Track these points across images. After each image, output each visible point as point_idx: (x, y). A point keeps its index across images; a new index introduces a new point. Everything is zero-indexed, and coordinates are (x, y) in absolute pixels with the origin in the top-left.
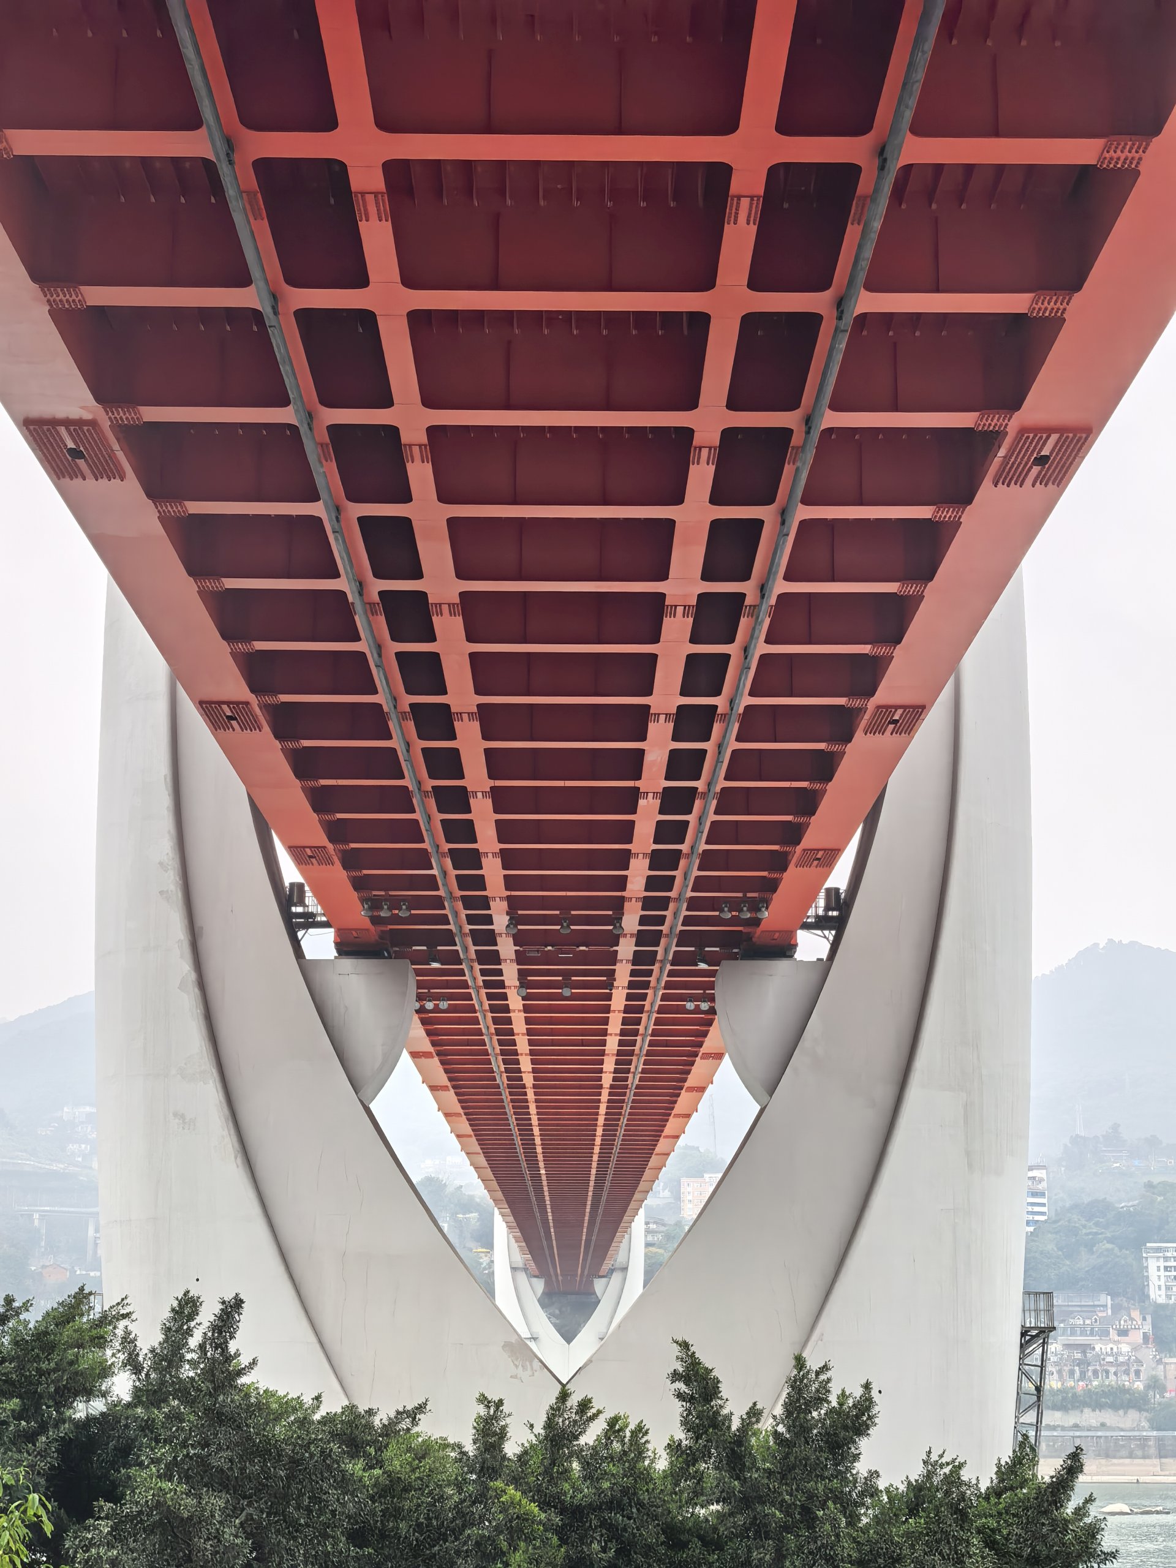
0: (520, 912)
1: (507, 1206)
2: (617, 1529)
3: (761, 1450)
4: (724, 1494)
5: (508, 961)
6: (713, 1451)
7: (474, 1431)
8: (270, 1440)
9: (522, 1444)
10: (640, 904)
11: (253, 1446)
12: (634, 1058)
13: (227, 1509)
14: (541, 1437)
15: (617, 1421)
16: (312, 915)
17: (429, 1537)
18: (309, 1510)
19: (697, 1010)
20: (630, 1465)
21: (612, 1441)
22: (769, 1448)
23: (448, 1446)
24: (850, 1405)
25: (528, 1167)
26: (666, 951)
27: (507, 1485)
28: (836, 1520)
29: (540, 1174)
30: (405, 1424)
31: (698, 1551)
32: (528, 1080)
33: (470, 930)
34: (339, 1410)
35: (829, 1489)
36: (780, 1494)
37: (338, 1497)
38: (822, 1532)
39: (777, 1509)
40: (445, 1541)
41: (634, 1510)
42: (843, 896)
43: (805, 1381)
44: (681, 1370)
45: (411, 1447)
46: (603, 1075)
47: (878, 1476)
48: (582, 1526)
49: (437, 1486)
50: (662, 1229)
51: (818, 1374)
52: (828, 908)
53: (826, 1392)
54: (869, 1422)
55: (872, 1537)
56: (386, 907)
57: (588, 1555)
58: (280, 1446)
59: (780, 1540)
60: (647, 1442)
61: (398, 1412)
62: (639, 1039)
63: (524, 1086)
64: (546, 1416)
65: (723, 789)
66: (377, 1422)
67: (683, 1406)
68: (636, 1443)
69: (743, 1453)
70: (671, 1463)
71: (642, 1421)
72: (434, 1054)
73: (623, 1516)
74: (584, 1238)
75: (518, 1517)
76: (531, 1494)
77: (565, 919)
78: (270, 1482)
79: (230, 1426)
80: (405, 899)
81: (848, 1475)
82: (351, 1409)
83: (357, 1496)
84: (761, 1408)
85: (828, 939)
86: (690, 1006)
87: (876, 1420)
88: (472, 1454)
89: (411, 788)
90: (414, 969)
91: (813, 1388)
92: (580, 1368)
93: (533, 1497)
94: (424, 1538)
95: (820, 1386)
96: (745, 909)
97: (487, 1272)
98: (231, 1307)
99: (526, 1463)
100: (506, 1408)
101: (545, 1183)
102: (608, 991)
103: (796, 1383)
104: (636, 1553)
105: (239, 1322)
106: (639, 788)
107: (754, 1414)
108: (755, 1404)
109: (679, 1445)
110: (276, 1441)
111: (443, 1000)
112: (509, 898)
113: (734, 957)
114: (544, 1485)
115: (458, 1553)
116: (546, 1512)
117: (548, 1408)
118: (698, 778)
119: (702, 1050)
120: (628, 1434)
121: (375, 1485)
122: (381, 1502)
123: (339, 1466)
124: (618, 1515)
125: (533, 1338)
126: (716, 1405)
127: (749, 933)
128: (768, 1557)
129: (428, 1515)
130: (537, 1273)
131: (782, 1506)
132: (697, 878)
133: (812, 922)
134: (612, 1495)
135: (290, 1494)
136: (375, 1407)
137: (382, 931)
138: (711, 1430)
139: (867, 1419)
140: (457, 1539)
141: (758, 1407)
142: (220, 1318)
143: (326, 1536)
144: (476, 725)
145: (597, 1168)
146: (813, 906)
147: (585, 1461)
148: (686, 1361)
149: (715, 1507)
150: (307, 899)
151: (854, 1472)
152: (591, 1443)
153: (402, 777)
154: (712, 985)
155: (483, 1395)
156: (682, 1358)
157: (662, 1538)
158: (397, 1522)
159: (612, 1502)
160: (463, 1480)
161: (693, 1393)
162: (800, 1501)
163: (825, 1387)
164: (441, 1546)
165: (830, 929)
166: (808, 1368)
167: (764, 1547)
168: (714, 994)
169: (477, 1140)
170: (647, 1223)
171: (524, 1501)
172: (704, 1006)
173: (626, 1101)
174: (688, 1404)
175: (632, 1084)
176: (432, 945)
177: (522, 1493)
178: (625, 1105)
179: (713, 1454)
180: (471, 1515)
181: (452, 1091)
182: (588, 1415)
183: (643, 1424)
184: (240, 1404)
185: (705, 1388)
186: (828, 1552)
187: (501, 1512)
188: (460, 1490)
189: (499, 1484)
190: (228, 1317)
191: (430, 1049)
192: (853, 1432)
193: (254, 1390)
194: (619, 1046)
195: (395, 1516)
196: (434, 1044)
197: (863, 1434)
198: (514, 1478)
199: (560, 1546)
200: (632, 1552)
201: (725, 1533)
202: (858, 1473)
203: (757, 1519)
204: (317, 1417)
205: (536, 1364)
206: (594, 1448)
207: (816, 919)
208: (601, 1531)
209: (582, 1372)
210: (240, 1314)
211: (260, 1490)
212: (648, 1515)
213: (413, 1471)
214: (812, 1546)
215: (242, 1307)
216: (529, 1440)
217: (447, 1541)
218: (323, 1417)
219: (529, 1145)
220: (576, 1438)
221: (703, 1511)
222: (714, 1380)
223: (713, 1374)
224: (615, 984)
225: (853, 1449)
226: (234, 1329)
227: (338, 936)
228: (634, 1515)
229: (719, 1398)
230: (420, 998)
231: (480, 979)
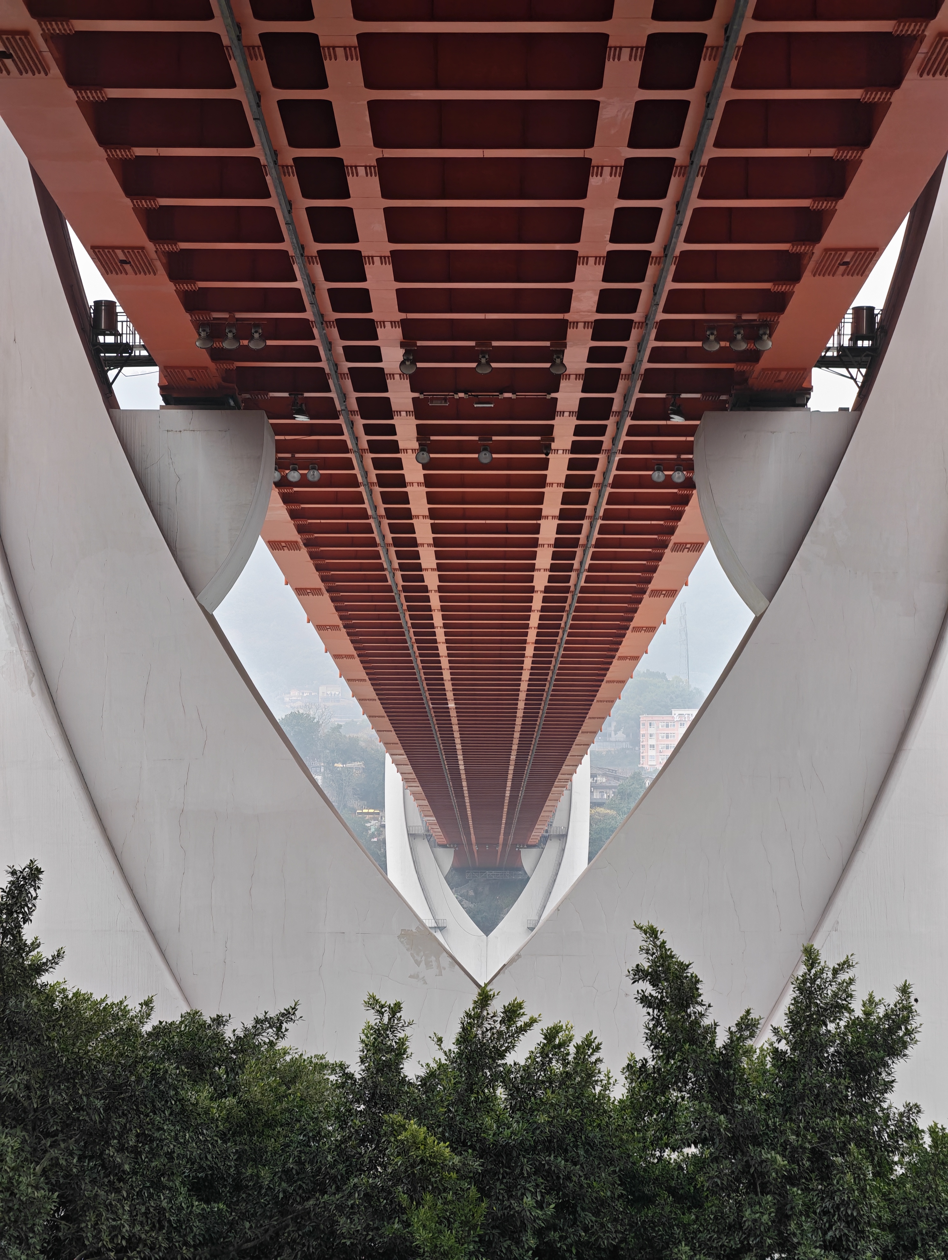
0: (419, 343)
1: (403, 752)
2: (558, 1178)
3: (755, 1074)
4: (706, 1133)
5: (403, 414)
6: (690, 1074)
7: (361, 1046)
8: (80, 1058)
9: (427, 1065)
10: (590, 331)
11: (58, 1066)
12: (579, 551)
13: (23, 1151)
14: (453, 1055)
15: (558, 1032)
16: (128, 348)
17: (300, 1187)
18: (137, 1153)
19: (668, 483)
20: (576, 1092)
21: (551, 1059)
22: (765, 1073)
23: (324, 1066)
24: (881, 1015)
25: (431, 699)
26: (626, 398)
27: (407, 1118)
28: (860, 1169)
29: (448, 708)
30: (268, 1035)
31: (668, 1209)
32: (432, 580)
33: (349, 369)
34: (178, 1019)
35: (850, 1128)
36: (783, 1132)
37: (176, 1134)
38: (842, 1186)
39: (778, 1153)
40: (323, 1192)
41: (581, 1152)
42: (878, 319)
43: (818, 982)
44: (646, 965)
45: (275, 1068)
46: (535, 573)
47: (919, 1111)
48: (510, 1173)
49: (312, 1118)
50: (614, 783)
51: (835, 972)
52: (855, 337)
53: (847, 997)
54: (907, 1039)
55: (910, 1193)
56: (230, 335)
57: (517, 1212)
58: (95, 1067)
59: (783, 1195)
60: (599, 1060)
61: (257, 1021)
62: (586, 523)
63: (425, 589)
64: (460, 1025)
65: (711, 160)
66: (228, 1033)
67: (649, 1013)
68: (583, 1062)
69: (732, 1079)
70: (631, 1090)
71: (591, 1033)
72: (301, 544)
73: (566, 1161)
74: (508, 794)
75: (422, 1161)
76: (441, 1129)
77: (483, 353)
78: (83, 1116)
79: (27, 1040)
80: (257, 323)
81: (877, 1110)
82: (193, 1016)
83: (202, 1134)
84: (757, 1018)
85: (855, 380)
86: (658, 476)
87: (917, 1036)
88: (360, 1077)
89: (263, 161)
90: (271, 424)
91: (829, 992)
92: (505, 965)
93: (443, 1133)
94: (294, 1190)
95: (839, 989)
96: (739, 337)
97: (375, 840)
98: (24, 878)
99: (432, 1089)
100: (405, 1015)
101: (454, 720)
102: (543, 456)
103: (805, 984)
104: (583, 1209)
105: (35, 898)
106: (591, 160)
107: (747, 1026)
108: (748, 1012)
109: (644, 1065)
110: (90, 1060)
111: (314, 468)
112: (405, 324)
113: (721, 407)
114: (458, 1118)
115: (340, 1208)
116: (461, 1154)
117: (462, 1015)
118: (675, 143)
119: (674, 539)
120: (572, 1050)
121: (227, 1119)
122: (235, 1141)
123: (177, 1093)
124: (560, 1159)
125: (439, 928)
126: (695, 1013)
127: (743, 373)
128: (765, 1218)
129: (300, 1157)
130: (444, 841)
131: (785, 1148)
132: (672, 292)
133: (833, 356)
134: (550, 1132)
135: (110, 1130)
136: (225, 1013)
137: (227, 371)
138: (687, 1046)
139: (905, 1034)
140: (338, 1189)
141: (752, 1016)
142: (10, 893)
143: (159, 1186)
144: (356, 66)
145: (526, 700)
146: (836, 333)
147: (514, 1086)
148: (654, 953)
149: (692, 1150)
150: (119, 324)
151: (885, 1105)
152: (522, 1063)
153: (250, 144)
154: (689, 448)
155: (374, 998)
156: (648, 950)
157: (620, 1190)
158: (257, 1167)
159: (550, 1142)
160: (347, 1110)
161: (662, 997)
162: (810, 1142)
163: (845, 991)
164: (318, 1199)
165: (859, 366)
166: (822, 964)
167: (760, 1204)
168: (691, 460)
169: (362, 662)
170: (593, 776)
171: (430, 1140)
172: (678, 477)
173: (567, 608)
174: (656, 1011)
175: (575, 585)
176: (296, 390)
177: (428, 1128)
178: (565, 614)
179: (690, 1079)
180: (358, 1159)
181: (327, 596)
182: (518, 1025)
183: (593, 1037)
184: (39, 1010)
185: (679, 990)
186: (849, 1212)
187: (399, 1154)
188: (343, 1123)
189: (396, 1117)
190: (21, 893)
191: (295, 536)
192: (884, 1051)
193: (59, 992)
194: (557, 533)
195: (254, 1160)
196: (300, 530)
197: (898, 1055)
198: (416, 1108)
199: (481, 1200)
200: (579, 1209)
201: (707, 1184)
202: (890, 1107)
203: (750, 1167)
204: (147, 1028)
205: (445, 961)
206: (526, 1068)
207: (838, 352)
208: (536, 1180)
209: (506, 971)
210: (36, 888)
211: (68, 1126)
212: (600, 1158)
213: (279, 1099)
214: (828, 1204)
215: (39, 879)
216: (437, 1059)
217: (326, 1192)
218: (154, 1028)
219: (434, 669)
220: (502, 1056)
221: (674, 1156)
222: (691, 980)
223: (690, 971)
224: (554, 446)
225: (884, 1075)
226: (29, 908)
227: (165, 376)
228: (582, 1158)
229: (697, 1003)
230: (280, 465)
231: (364, 439)
